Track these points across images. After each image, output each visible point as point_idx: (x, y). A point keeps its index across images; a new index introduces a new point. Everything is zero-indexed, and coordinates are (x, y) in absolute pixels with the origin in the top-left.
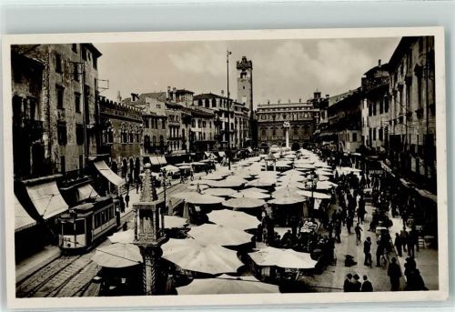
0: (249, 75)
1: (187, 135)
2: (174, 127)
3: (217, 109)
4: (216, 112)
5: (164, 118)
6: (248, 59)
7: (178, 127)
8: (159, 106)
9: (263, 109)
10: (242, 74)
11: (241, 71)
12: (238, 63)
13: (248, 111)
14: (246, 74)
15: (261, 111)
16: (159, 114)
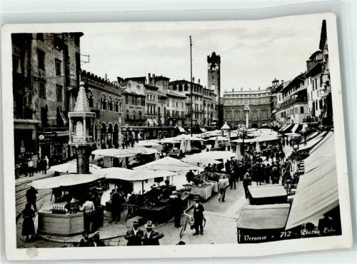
0: (217, 68)
1: (162, 112)
2: (151, 105)
3: (189, 92)
4: (187, 95)
5: (143, 97)
6: (217, 54)
7: (155, 105)
8: (139, 87)
9: (228, 95)
10: (211, 67)
11: (211, 64)
12: (208, 57)
13: (215, 96)
14: (215, 66)
15: (227, 97)
16: (138, 93)
